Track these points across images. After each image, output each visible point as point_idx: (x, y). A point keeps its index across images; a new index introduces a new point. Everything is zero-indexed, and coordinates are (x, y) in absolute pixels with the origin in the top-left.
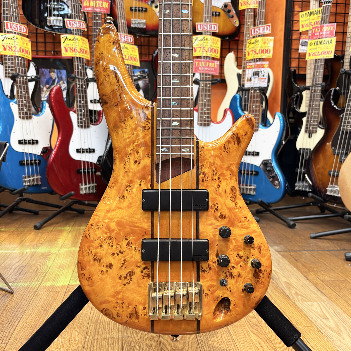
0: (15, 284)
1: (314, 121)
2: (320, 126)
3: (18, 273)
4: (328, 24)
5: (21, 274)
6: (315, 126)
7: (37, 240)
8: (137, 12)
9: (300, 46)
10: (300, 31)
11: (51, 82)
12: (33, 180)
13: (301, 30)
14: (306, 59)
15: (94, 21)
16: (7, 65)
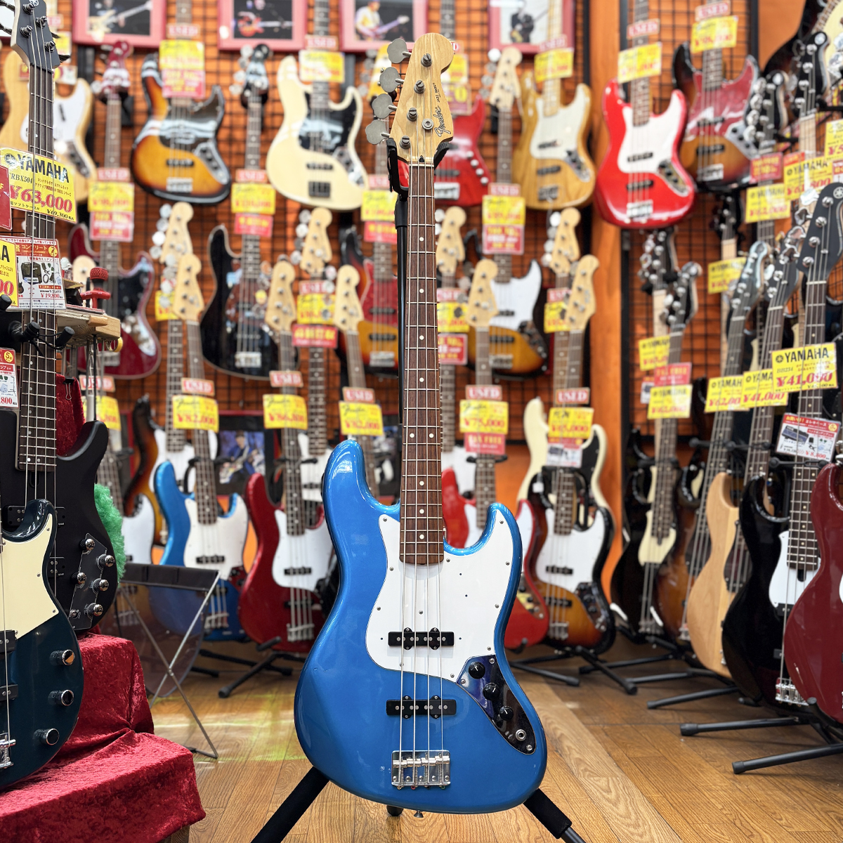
1: (664, 518)
2: (673, 525)
4: (678, 364)
6: (666, 527)
8: (380, 342)
9: (643, 393)
12: (216, 620)
13: (644, 368)
15: (312, 360)
16: (172, 432)
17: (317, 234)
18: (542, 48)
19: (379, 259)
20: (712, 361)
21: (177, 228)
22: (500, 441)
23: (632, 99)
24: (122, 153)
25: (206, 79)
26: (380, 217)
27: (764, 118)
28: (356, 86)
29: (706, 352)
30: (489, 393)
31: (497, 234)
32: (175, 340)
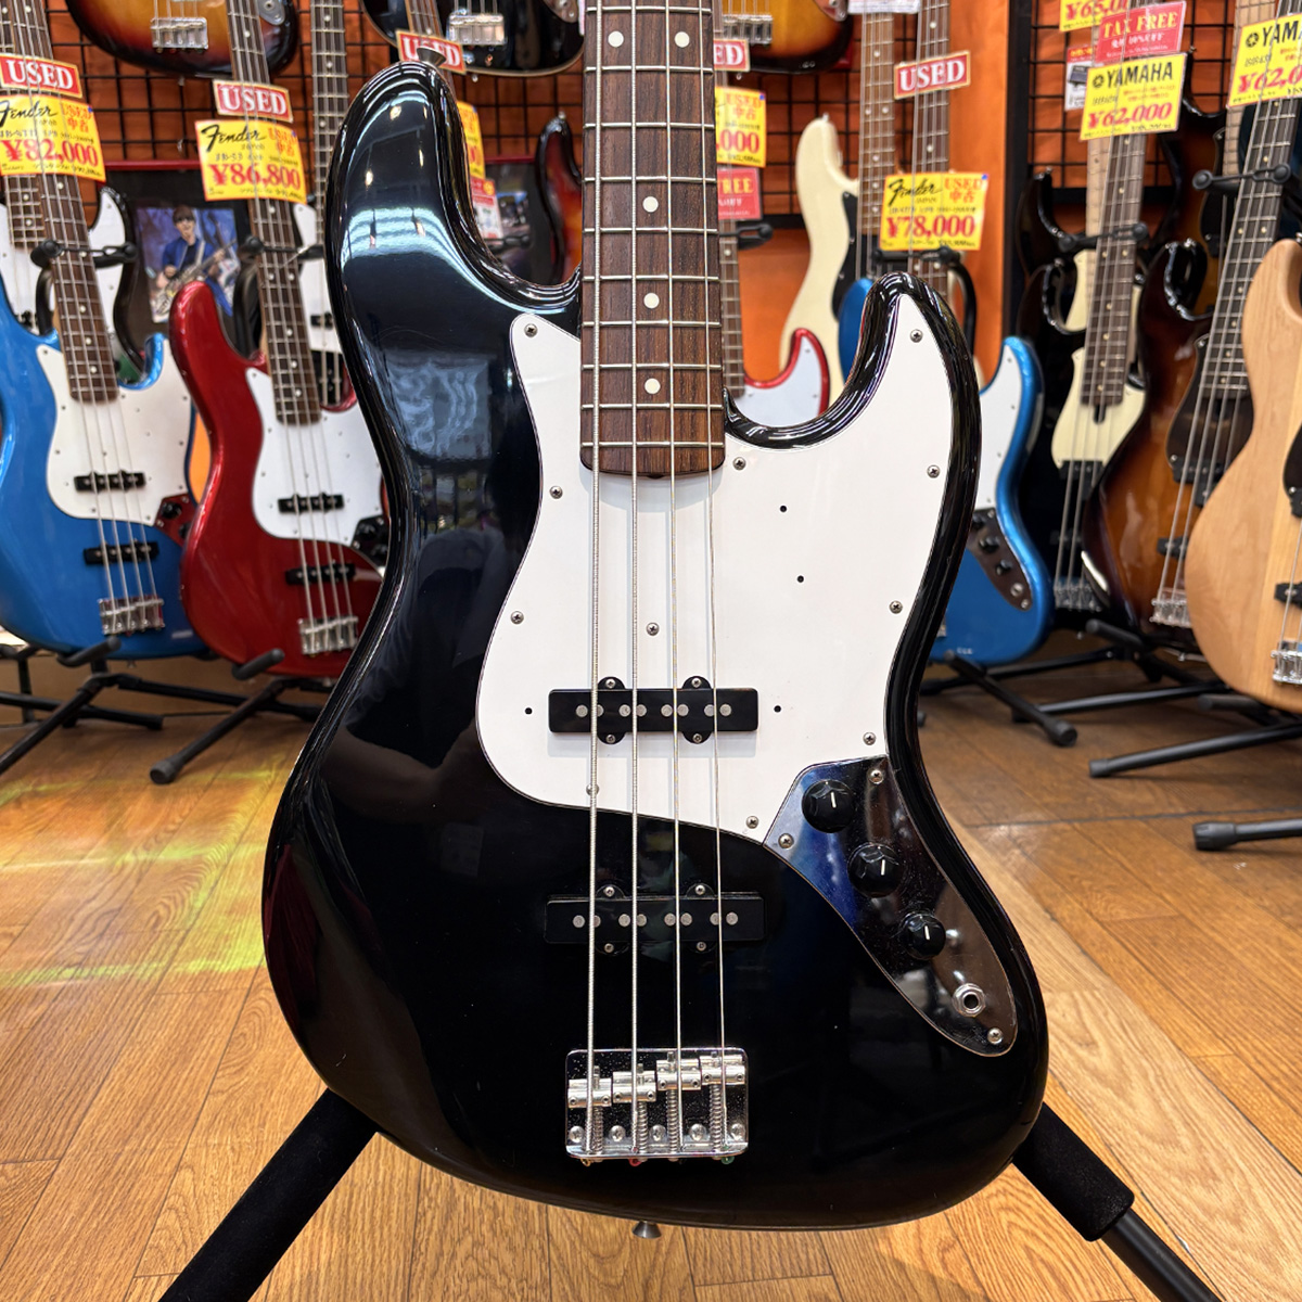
0: (86, 972)
1: (1112, 363)
2: (1133, 378)
3: (93, 935)
5: (105, 938)
6: (1114, 382)
7: (158, 819)
9: (1069, 87)
10: (1063, 29)
11: (182, 256)
12: (136, 614)
13: (1066, 24)
14: (1083, 137)
16: (19, 204)
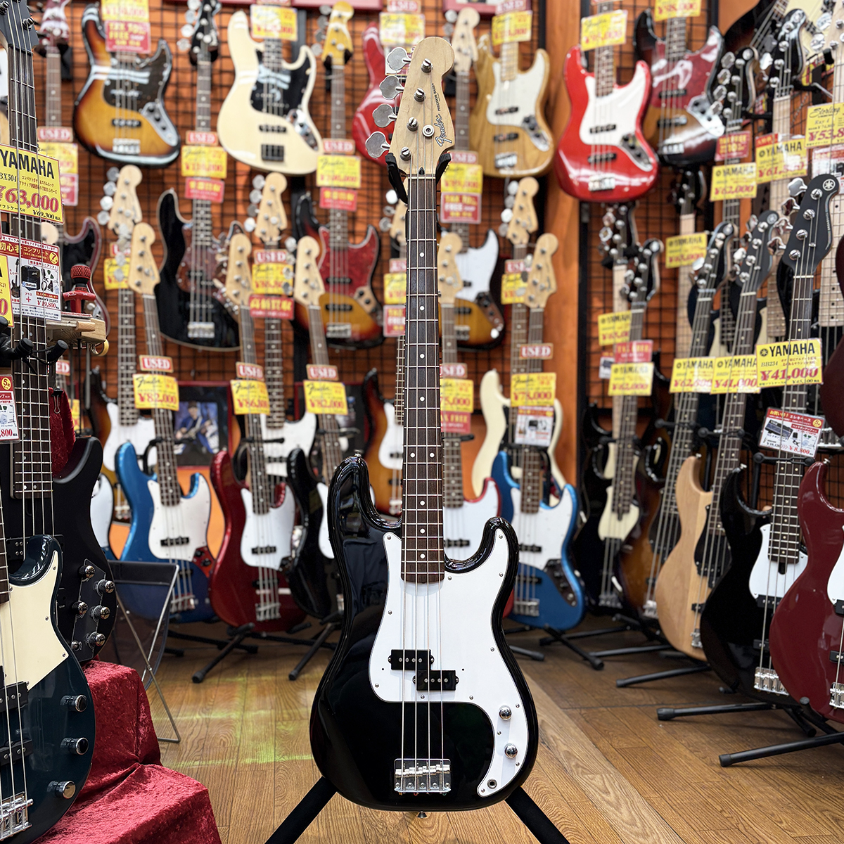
1: (625, 495)
2: (634, 501)
4: (640, 341)
6: (626, 503)
7: (202, 699)
8: (337, 312)
9: (602, 367)
11: (190, 423)
12: (183, 603)
13: (602, 342)
14: (610, 392)
15: (267, 332)
16: (124, 405)
17: (272, 201)
18: (499, 10)
19: (335, 227)
20: (667, 334)
21: (126, 193)
22: (466, 419)
23: (596, 69)
24: (64, 109)
25: (152, 32)
26: (336, 183)
27: (732, 94)
28: (310, 45)
29: (660, 325)
30: (455, 372)
31: (454, 203)
32: (126, 310)
